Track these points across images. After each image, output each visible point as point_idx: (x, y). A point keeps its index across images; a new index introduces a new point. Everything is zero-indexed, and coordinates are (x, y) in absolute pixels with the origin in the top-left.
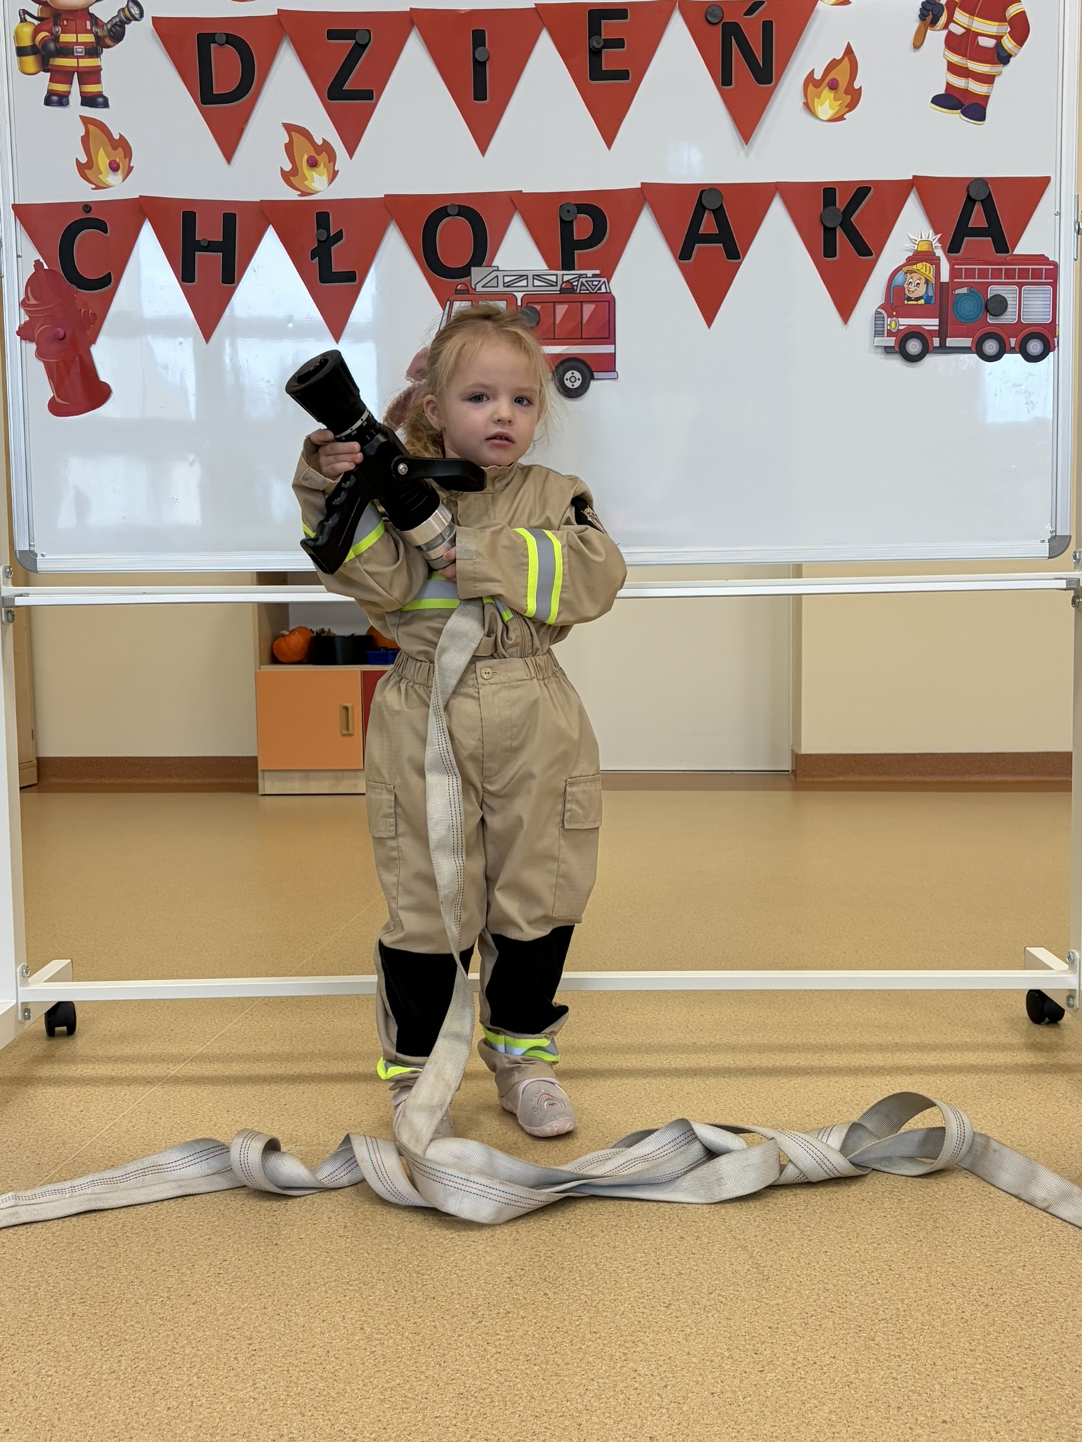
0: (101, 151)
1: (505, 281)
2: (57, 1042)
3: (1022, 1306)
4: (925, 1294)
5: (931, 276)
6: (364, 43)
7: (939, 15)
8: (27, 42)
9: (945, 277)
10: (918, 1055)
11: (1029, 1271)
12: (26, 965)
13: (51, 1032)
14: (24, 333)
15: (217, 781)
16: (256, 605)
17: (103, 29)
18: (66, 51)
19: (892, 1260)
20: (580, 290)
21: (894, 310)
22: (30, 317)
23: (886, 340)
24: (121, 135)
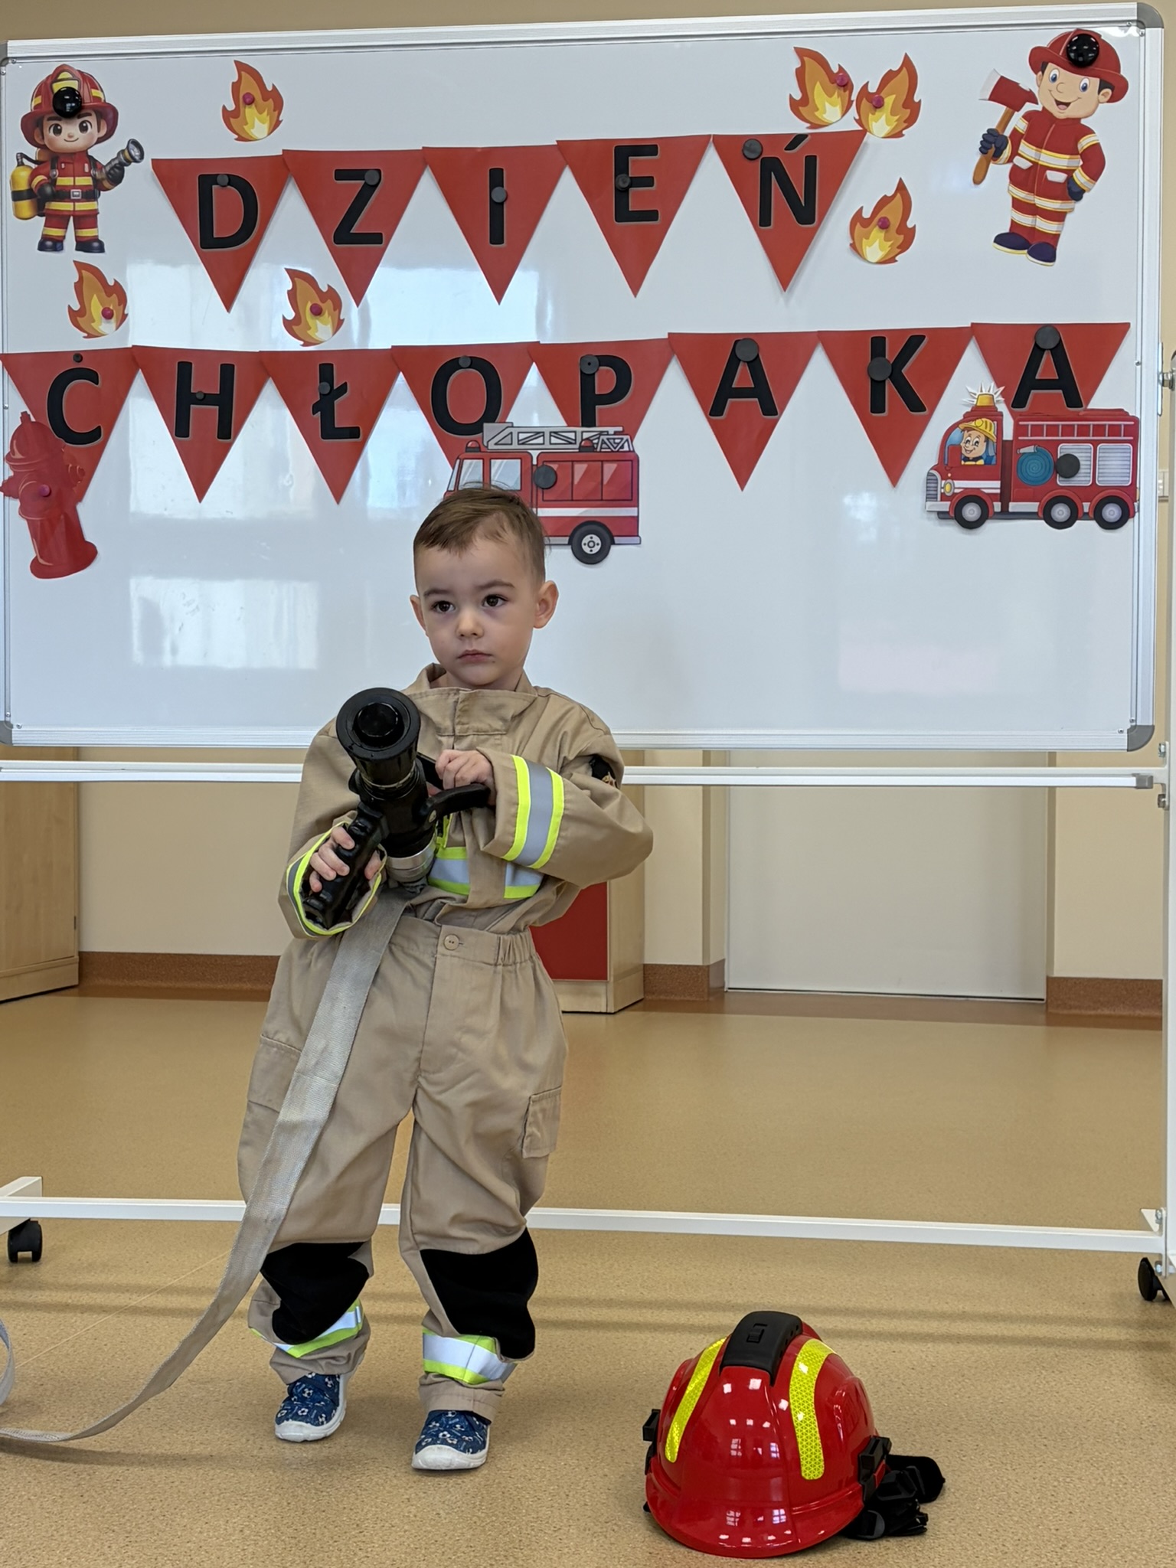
0: (95, 299)
1: (520, 438)
2: (20, 1267)
5: (992, 434)
6: (374, 183)
7: (1002, 148)
8: (23, 186)
9: (1008, 434)
10: (981, 1325)
13: (13, 1258)
14: (8, 489)
17: (101, 171)
18: (63, 195)
20: (601, 448)
21: (949, 471)
22: (14, 472)
23: (940, 505)
24: (116, 282)
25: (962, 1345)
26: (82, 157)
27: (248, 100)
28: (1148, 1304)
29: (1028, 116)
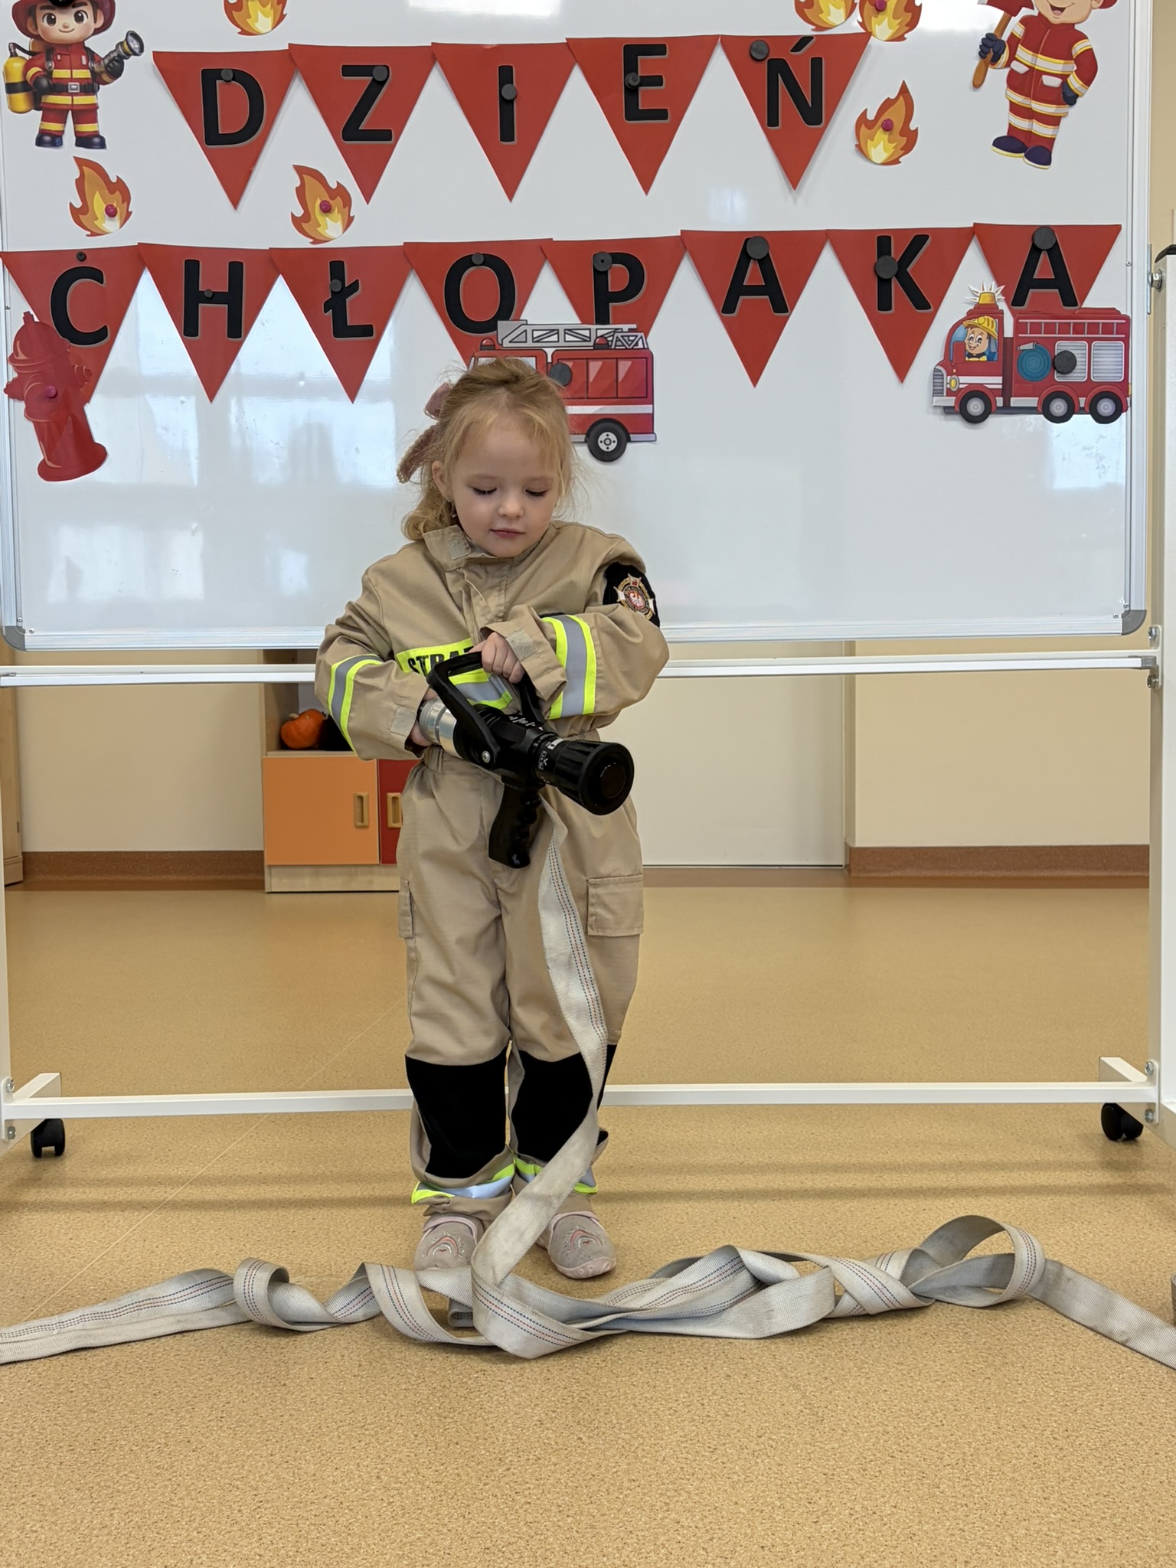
0: (97, 196)
1: (535, 336)
2: (42, 1163)
3: (1100, 1450)
4: (994, 1436)
5: (994, 331)
6: (381, 80)
7: (1000, 52)
8: (17, 78)
9: (1009, 332)
10: (985, 1175)
11: (1107, 1411)
12: (11, 1078)
13: (37, 1153)
14: (12, 391)
15: (219, 877)
16: (263, 686)
17: (100, 64)
18: (60, 88)
19: (958, 1400)
20: (616, 346)
21: (953, 367)
22: (18, 373)
23: (946, 400)
24: (118, 178)
26: (77, 50)
28: (1116, 1144)
29: (1024, 21)
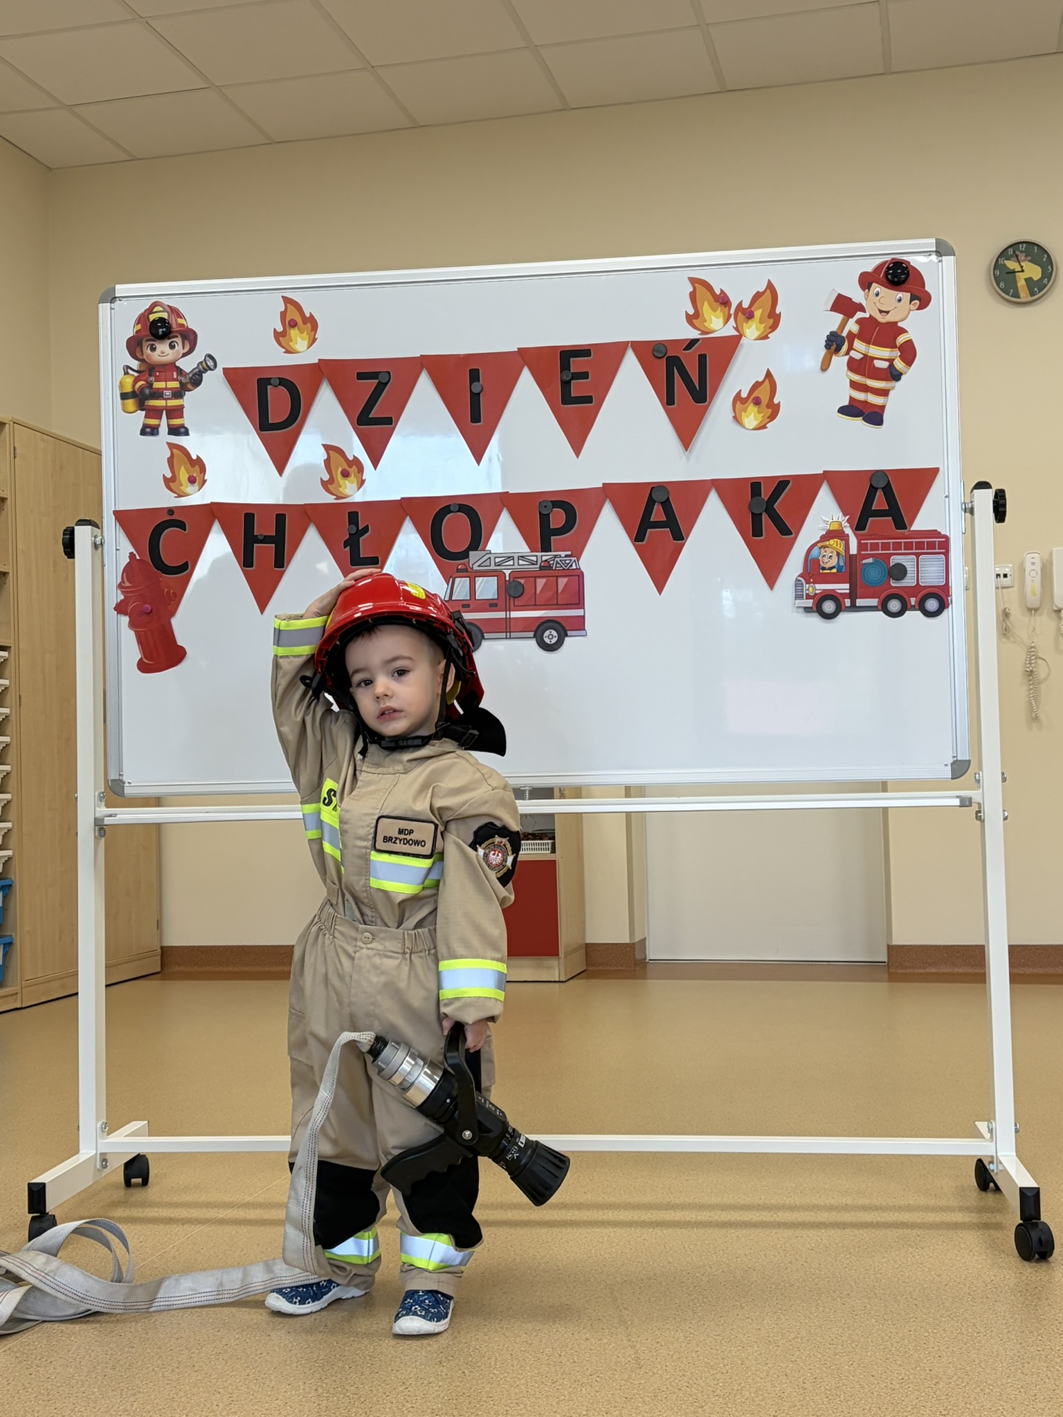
0: (183, 469)
1: (496, 561)
2: (133, 1190)
5: (842, 550)
6: (385, 381)
7: (841, 344)
8: (128, 389)
9: (853, 550)
10: (860, 1214)
12: (105, 1121)
13: (128, 1184)
14: (120, 609)
17: (186, 377)
18: (158, 395)
20: (556, 567)
21: (811, 578)
22: (125, 596)
23: (806, 602)
24: (198, 457)
25: (846, 1230)
26: (172, 367)
27: (292, 324)
28: (984, 1194)
29: (859, 322)
